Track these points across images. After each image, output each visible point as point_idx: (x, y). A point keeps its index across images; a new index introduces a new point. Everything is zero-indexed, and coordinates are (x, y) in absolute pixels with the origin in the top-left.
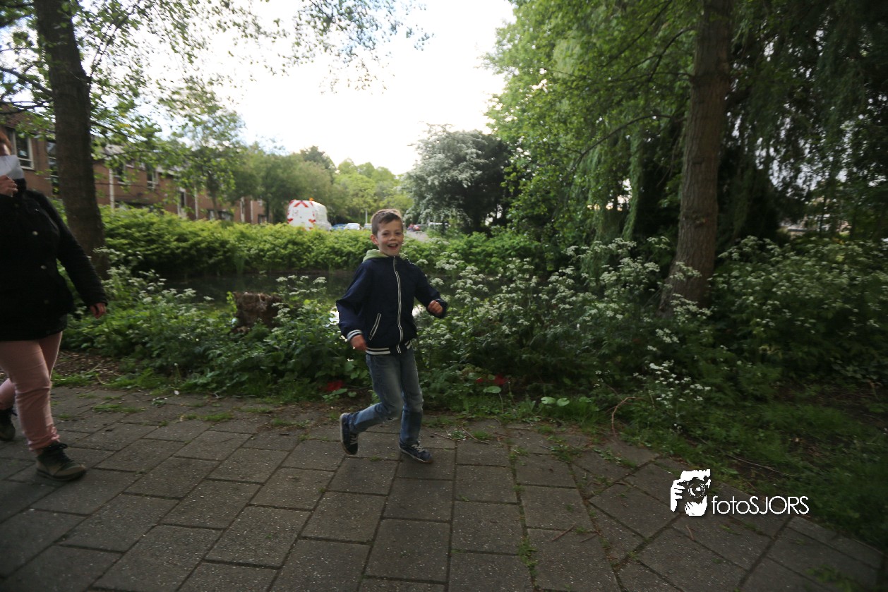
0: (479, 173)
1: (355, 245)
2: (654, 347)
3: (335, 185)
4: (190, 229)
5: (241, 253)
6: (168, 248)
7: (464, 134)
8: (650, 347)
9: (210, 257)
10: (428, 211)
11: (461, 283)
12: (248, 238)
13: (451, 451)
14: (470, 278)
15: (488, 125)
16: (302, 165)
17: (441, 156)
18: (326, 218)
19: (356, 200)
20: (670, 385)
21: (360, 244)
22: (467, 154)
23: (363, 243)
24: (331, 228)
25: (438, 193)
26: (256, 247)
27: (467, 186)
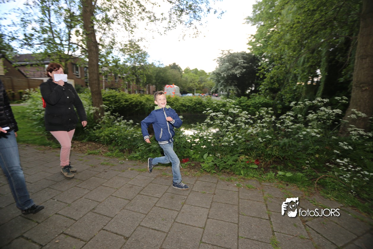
0: (244, 70)
1: (191, 102)
2: (338, 151)
3: (183, 78)
4: (129, 97)
5: (147, 106)
6: (122, 105)
7: (238, 53)
8: (336, 151)
9: (136, 108)
10: (221, 88)
11: (240, 119)
12: (150, 100)
13: (236, 193)
14: (245, 117)
15: (249, 49)
16: (170, 71)
17: (227, 64)
18: (179, 92)
19: (191, 84)
20: (348, 171)
21: (193, 102)
22: (239, 62)
23: (194, 102)
24: (181, 96)
25: (226, 80)
26: (152, 104)
27: (239, 76)
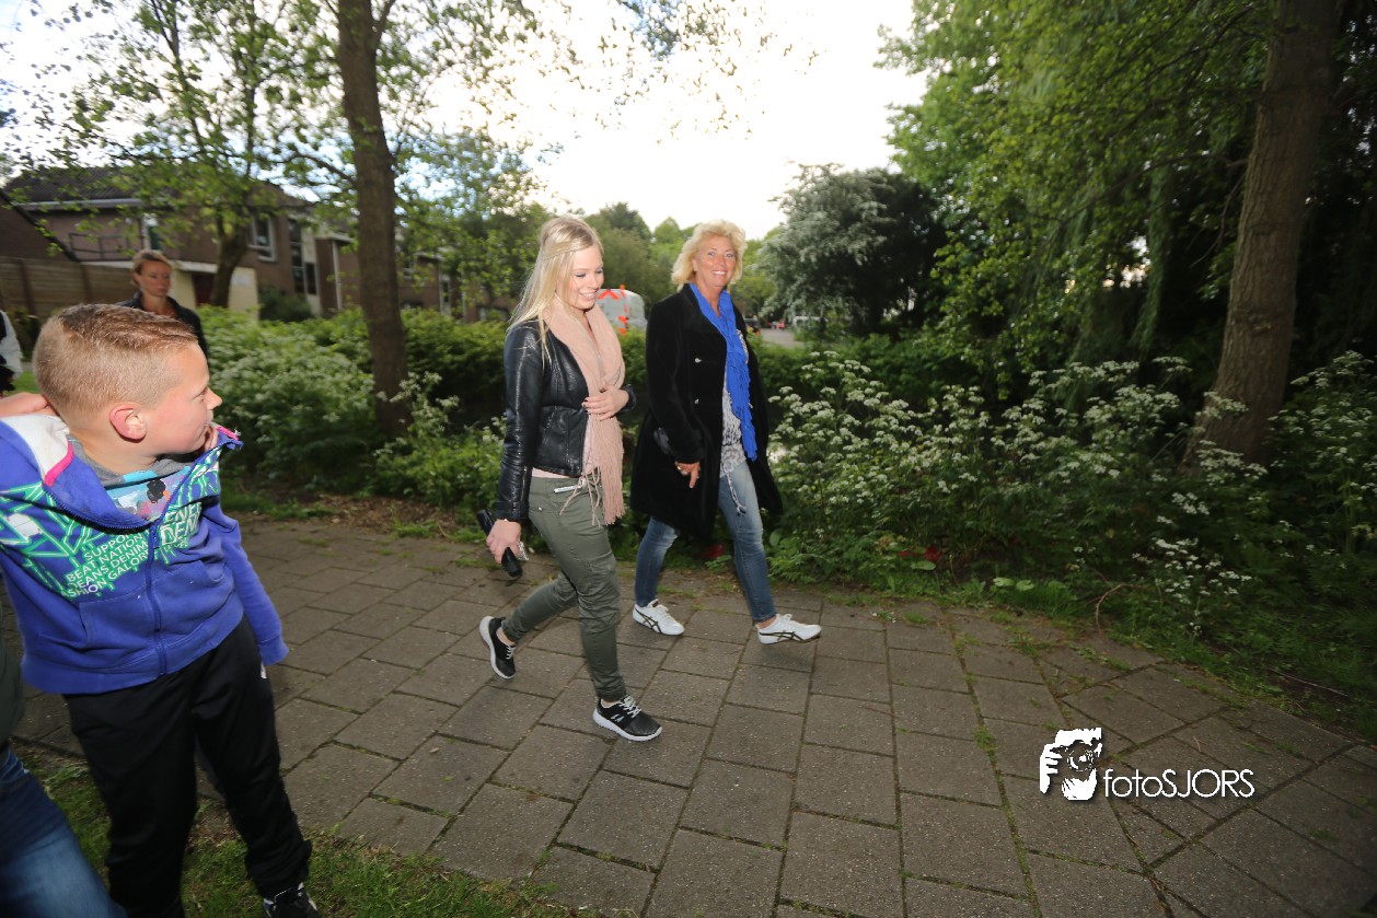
0: (881, 239)
2: (1167, 518)
4: (466, 336)
7: (855, 176)
8: (1161, 519)
10: (798, 302)
13: (879, 634)
15: (896, 158)
17: (820, 215)
18: (642, 314)
20: (1187, 572)
22: (862, 210)
25: (814, 273)
27: (863, 261)
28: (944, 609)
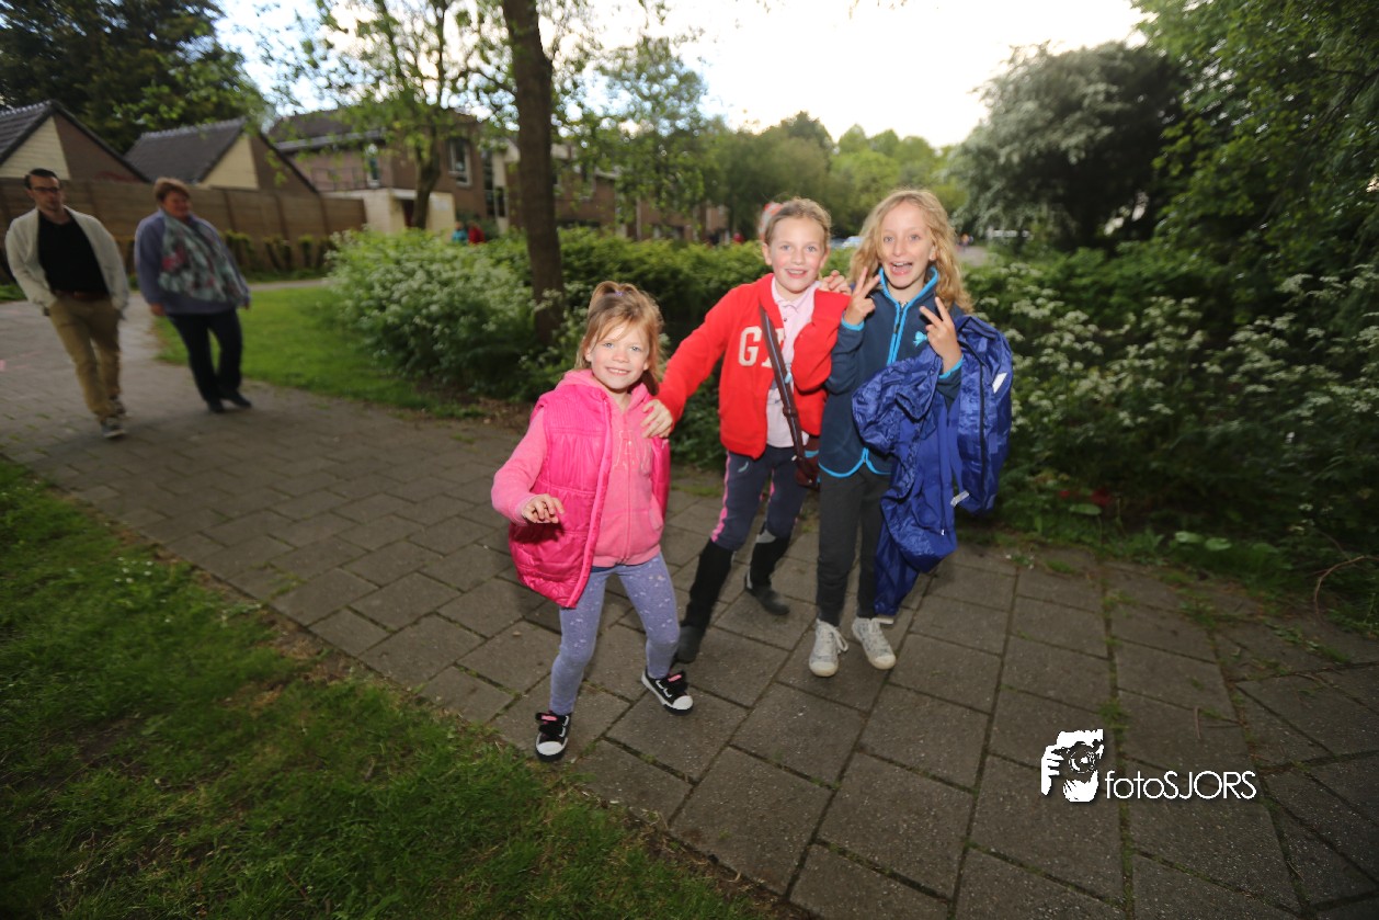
0: (1106, 131)
4: (635, 254)
5: (698, 288)
10: (993, 211)
12: (707, 265)
14: (1071, 331)
15: (1140, 26)
16: (786, 145)
22: (1084, 96)
25: (1017, 177)
27: (1079, 159)
28: (1100, 561)
